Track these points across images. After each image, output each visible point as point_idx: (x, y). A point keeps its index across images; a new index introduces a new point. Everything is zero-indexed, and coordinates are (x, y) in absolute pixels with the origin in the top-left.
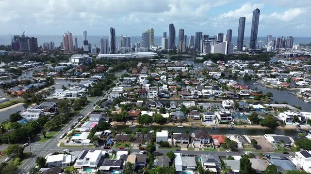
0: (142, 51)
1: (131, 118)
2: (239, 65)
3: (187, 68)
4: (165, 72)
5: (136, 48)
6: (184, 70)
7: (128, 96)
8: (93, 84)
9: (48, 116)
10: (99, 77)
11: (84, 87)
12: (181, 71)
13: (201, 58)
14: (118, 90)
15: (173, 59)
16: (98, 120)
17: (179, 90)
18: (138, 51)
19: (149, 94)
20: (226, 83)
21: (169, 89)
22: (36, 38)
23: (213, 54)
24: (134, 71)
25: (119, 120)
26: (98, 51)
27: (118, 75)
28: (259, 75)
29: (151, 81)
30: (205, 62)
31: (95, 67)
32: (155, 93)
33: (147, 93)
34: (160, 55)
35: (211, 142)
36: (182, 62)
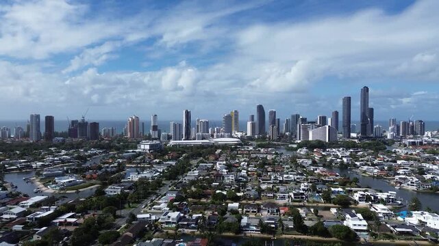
0: (222, 136)
1: (206, 196)
2: (339, 154)
3: (274, 156)
4: (247, 159)
5: (215, 134)
6: (269, 157)
7: (203, 180)
8: (167, 170)
9: (128, 193)
10: (173, 163)
11: (158, 172)
12: (266, 158)
13: (295, 146)
14: (194, 174)
15: (259, 146)
16: (175, 195)
17: (259, 175)
18: (218, 137)
19: (226, 178)
20: (314, 170)
21: (248, 175)
22: (98, 124)
23: (311, 141)
24: (212, 158)
25: (194, 198)
26: (169, 138)
27: (194, 162)
28: (358, 163)
29: (230, 167)
30: (299, 151)
31: (167, 154)
32: (232, 177)
33: (223, 177)
34: (244, 141)
35: (277, 212)
36: (270, 149)
